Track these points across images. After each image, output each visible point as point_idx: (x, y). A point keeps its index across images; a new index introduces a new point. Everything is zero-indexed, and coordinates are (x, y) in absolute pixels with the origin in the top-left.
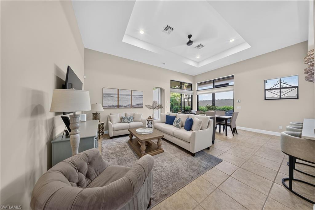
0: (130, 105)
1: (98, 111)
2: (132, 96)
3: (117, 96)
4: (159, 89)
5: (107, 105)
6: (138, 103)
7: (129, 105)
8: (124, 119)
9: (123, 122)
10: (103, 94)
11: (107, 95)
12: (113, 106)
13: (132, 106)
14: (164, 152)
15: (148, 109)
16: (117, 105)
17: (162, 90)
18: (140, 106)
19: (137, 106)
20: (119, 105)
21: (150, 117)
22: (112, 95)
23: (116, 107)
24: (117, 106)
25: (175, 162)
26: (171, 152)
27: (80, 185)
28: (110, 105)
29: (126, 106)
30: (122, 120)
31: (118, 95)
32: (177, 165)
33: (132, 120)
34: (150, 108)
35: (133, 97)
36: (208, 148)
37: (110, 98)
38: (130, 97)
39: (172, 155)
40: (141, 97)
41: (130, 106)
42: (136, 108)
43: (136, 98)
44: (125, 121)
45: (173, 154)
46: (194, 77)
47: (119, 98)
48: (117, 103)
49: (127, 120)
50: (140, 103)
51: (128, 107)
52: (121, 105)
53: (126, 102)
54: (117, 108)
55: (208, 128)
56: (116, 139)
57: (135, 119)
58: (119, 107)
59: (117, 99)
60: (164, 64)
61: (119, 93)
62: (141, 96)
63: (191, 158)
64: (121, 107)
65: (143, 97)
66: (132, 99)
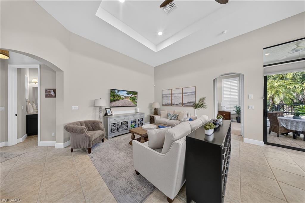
1: (157, 107)
2: (182, 93)
3: (170, 96)
7: (180, 103)
9: (167, 118)
10: (162, 95)
12: (168, 104)
13: (183, 105)
16: (170, 103)
20: (172, 103)
24: (170, 104)
29: (177, 104)
31: (171, 94)
35: (183, 95)
40: (192, 94)
42: (187, 106)
43: (187, 95)
44: (169, 117)
47: (172, 97)
48: (171, 101)
51: (179, 105)
52: (174, 103)
53: (177, 100)
54: (171, 106)
62: (194, 92)
64: (173, 105)
66: (183, 97)
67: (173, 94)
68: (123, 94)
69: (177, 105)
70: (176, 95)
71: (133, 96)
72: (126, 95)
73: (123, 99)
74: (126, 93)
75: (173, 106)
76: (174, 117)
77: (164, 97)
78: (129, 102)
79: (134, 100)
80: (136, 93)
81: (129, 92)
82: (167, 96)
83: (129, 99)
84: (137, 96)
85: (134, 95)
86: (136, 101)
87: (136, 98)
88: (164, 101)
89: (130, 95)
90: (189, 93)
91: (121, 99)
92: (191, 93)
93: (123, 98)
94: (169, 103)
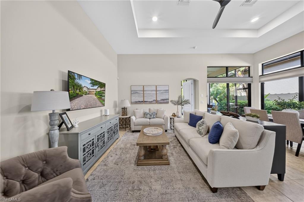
0: (155, 100)
1: (126, 106)
2: (156, 91)
3: (142, 92)
4: (192, 80)
5: (134, 101)
6: (163, 98)
8: (147, 115)
9: (146, 118)
10: (131, 91)
11: (134, 92)
12: (139, 102)
13: (157, 102)
14: (169, 165)
15: (173, 105)
16: (143, 100)
17: (195, 82)
18: (165, 101)
19: (162, 102)
20: (145, 101)
21: (174, 114)
22: (138, 92)
23: (141, 103)
24: (143, 102)
25: (174, 189)
26: (180, 168)
27: (25, 183)
28: (136, 101)
29: (150, 101)
30: (145, 115)
31: (144, 91)
32: (172, 197)
33: (155, 116)
34: (175, 104)
35: (158, 92)
36: (260, 188)
37: (136, 95)
38: (155, 92)
39: (177, 175)
40: (166, 92)
41: (154, 102)
43: (161, 93)
44: (147, 116)
45: (179, 173)
46: (253, 56)
47: (145, 94)
48: (143, 99)
49: (149, 116)
50: (165, 98)
51: (153, 102)
52: (146, 101)
53: (151, 97)
54: (143, 104)
55: (258, 148)
56: (136, 133)
57: (158, 116)
58: (145, 103)
59: (142, 95)
60: (194, 48)
61: (144, 90)
63: (206, 194)
65: (168, 92)
66: (157, 94)
67: (146, 91)
68: (85, 84)
69: (151, 103)
70: (150, 92)
71: (99, 89)
72: (89, 86)
73: (86, 94)
74: (90, 82)
75: (147, 104)
76: (154, 116)
77: (134, 93)
78: (94, 100)
79: (101, 96)
80: (102, 85)
81: (94, 83)
82: (138, 93)
83: (93, 94)
84: (105, 90)
85: (101, 88)
86: (104, 97)
87: (103, 93)
88: (133, 98)
89: (96, 87)
90: (162, 91)
91: (83, 93)
92: (164, 91)
93: (86, 92)
94: (141, 101)
